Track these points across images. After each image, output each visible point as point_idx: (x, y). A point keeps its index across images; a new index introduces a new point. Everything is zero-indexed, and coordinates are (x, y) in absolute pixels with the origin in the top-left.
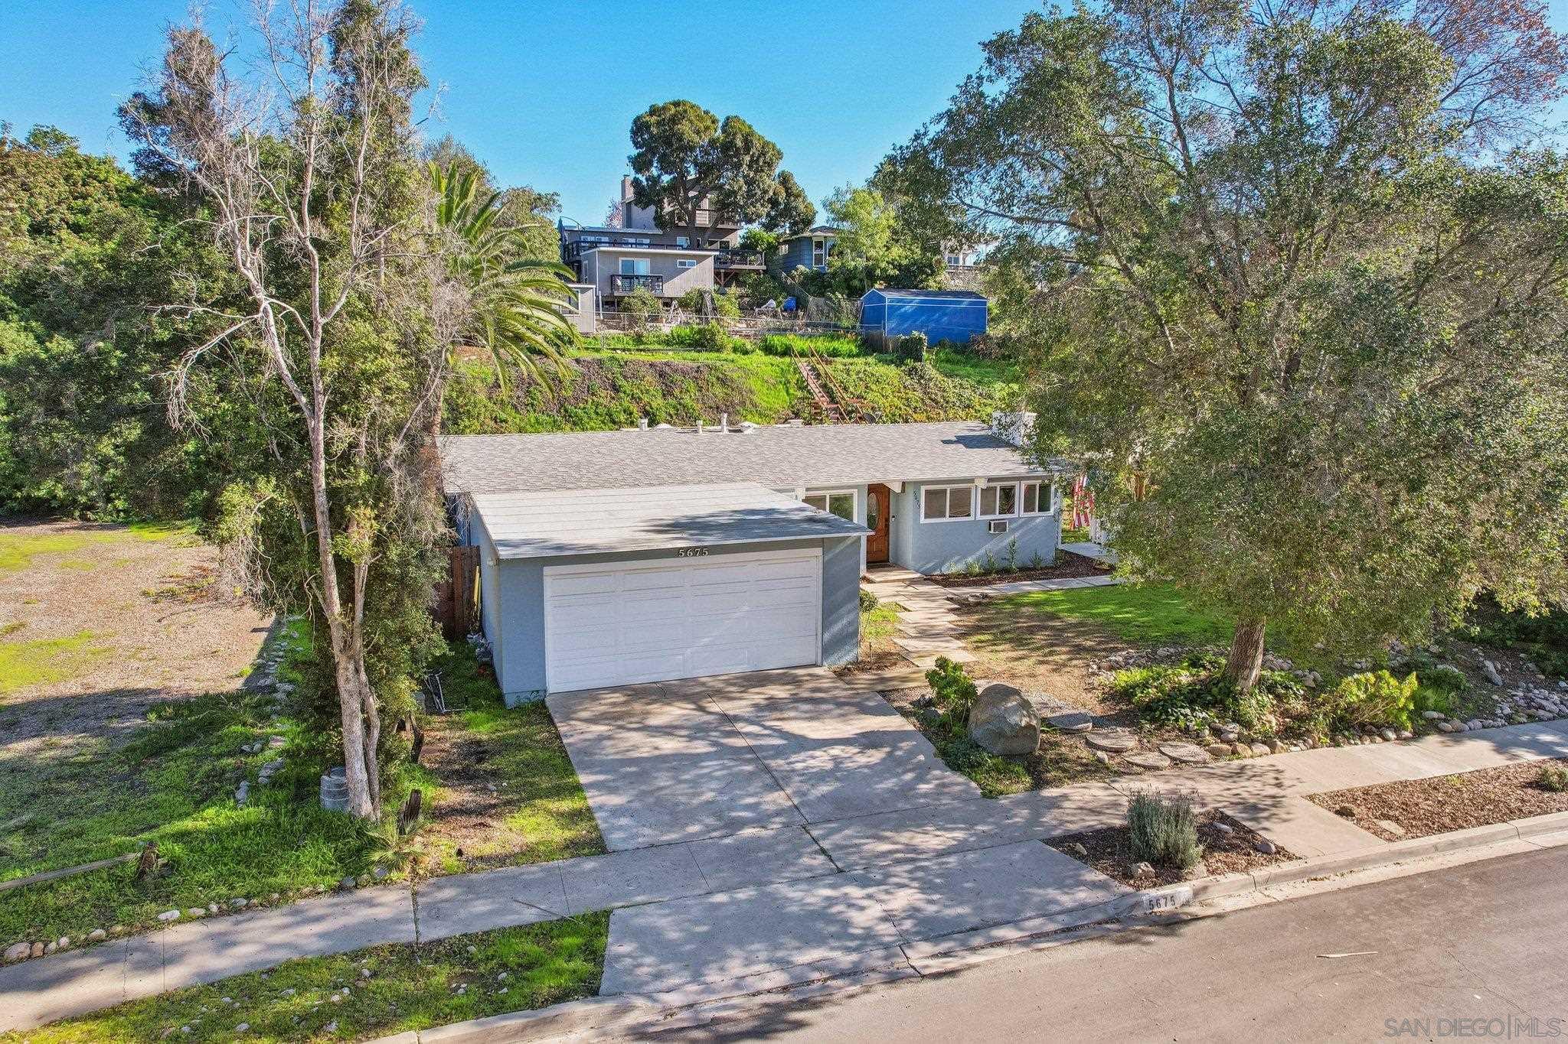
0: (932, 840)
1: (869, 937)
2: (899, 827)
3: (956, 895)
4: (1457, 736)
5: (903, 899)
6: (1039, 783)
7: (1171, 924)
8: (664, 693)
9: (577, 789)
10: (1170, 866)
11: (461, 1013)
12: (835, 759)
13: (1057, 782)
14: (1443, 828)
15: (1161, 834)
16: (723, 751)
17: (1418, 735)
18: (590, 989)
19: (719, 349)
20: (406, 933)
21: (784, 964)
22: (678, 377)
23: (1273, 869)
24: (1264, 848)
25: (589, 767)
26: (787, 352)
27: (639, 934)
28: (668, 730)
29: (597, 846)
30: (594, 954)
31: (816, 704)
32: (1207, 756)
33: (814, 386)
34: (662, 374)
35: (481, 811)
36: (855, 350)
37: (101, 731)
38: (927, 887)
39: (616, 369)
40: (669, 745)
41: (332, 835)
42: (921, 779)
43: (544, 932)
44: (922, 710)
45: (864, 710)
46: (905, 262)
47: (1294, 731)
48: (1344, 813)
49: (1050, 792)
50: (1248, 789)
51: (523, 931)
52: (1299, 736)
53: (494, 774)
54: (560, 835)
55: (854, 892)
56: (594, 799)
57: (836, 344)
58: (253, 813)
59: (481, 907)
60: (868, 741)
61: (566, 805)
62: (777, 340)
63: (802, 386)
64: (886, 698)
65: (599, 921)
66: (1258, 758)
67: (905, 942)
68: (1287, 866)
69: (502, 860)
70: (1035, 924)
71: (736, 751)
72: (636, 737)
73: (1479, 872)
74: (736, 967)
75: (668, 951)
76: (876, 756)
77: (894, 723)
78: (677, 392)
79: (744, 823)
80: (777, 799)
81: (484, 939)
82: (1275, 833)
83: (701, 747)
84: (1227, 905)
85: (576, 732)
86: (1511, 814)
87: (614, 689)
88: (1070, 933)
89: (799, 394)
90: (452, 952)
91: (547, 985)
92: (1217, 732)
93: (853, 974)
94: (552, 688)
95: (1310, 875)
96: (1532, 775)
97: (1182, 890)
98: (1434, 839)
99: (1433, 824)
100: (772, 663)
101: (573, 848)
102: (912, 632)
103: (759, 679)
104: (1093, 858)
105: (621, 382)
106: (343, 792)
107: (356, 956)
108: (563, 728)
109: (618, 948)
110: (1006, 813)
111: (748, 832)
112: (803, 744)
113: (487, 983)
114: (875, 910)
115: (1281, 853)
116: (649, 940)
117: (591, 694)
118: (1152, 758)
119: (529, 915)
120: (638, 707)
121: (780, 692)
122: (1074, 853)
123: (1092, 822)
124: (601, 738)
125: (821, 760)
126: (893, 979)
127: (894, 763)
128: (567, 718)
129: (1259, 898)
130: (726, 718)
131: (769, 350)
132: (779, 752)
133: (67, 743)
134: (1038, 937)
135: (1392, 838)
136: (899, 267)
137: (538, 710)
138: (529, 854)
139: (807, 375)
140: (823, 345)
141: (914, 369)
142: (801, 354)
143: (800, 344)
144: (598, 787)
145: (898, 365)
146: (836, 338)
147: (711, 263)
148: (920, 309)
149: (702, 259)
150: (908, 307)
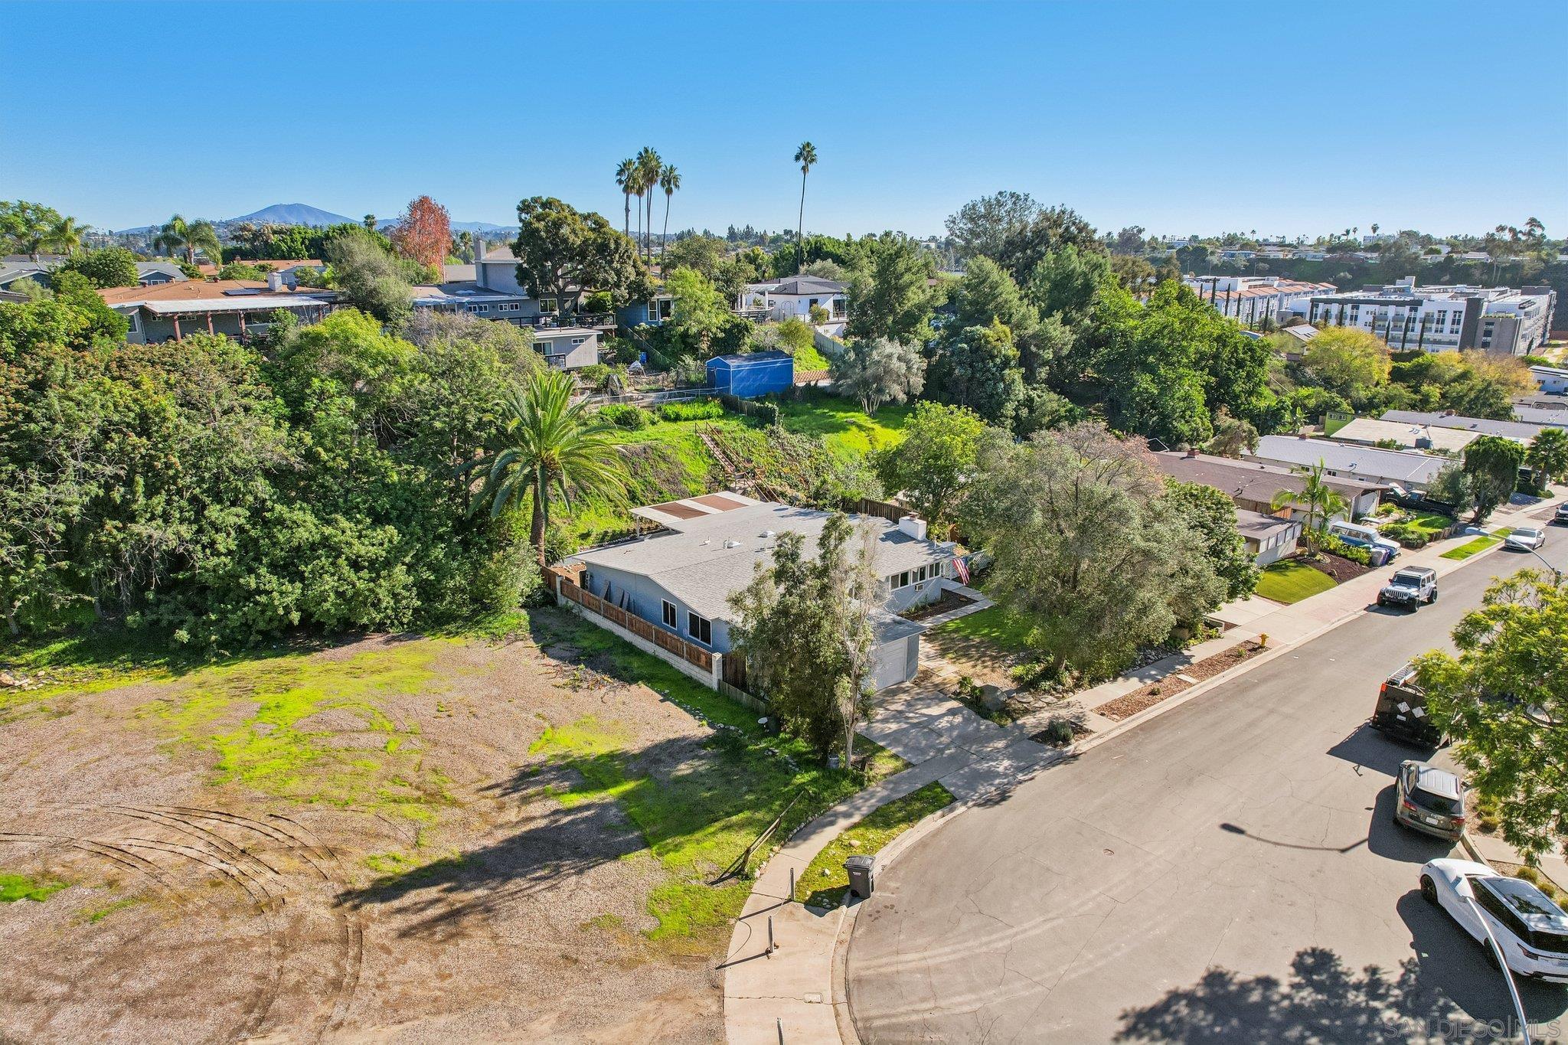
0: (999, 744)
1: (1007, 774)
2: (988, 742)
3: (1017, 758)
4: (1127, 677)
5: (1005, 762)
6: (1015, 719)
7: (1075, 757)
9: (884, 748)
10: (1066, 740)
12: (950, 722)
13: (1019, 718)
14: (1130, 715)
15: (1062, 732)
16: (914, 725)
17: (1115, 679)
18: (954, 799)
19: (642, 426)
20: (896, 796)
21: (993, 784)
23: (1091, 737)
24: (1086, 731)
25: (878, 739)
26: (677, 418)
27: (952, 785)
29: (911, 764)
30: (946, 791)
31: (923, 701)
32: (1055, 700)
33: (718, 453)
36: (721, 412)
37: (700, 757)
38: (1009, 758)
40: (894, 726)
41: (845, 776)
42: (980, 725)
43: (929, 788)
44: (958, 698)
45: (941, 700)
46: (728, 326)
47: (1078, 685)
48: (1102, 714)
49: (1020, 722)
50: (1074, 710)
51: (922, 789)
52: (1080, 687)
54: (899, 763)
55: (993, 764)
56: (893, 750)
57: (707, 408)
59: (906, 786)
60: (952, 712)
61: (887, 754)
62: (670, 410)
64: (943, 694)
65: (938, 784)
66: (1071, 698)
67: (1016, 773)
68: (1094, 735)
69: (892, 774)
70: (1042, 763)
71: (917, 724)
72: (880, 725)
73: (1142, 728)
74: (982, 787)
75: (963, 787)
76: (960, 718)
77: (954, 704)
78: (639, 472)
79: (944, 749)
80: (945, 740)
81: (916, 793)
82: (1088, 726)
83: (904, 725)
84: (1084, 749)
86: (1147, 706)
88: (1052, 764)
89: (711, 461)
90: (913, 797)
91: (945, 801)
92: (1055, 689)
93: (1010, 783)
95: (1099, 737)
96: (1149, 689)
97: (1072, 747)
98: (1128, 719)
99: (1126, 714)
100: (891, 684)
101: (907, 766)
104: (1045, 742)
106: (837, 762)
107: (892, 803)
109: (951, 789)
110: (1012, 731)
111: (948, 752)
112: (934, 718)
113: (930, 804)
114: (1002, 767)
115: (1091, 731)
116: (957, 786)
118: (1040, 704)
119: (919, 786)
121: (905, 697)
122: (1039, 741)
123: (1038, 731)
125: (945, 723)
126: (1021, 783)
127: (968, 720)
129: (1091, 746)
130: (901, 712)
131: (666, 418)
132: (930, 722)
133: (698, 764)
134: (1046, 766)
135: (1118, 721)
136: (724, 331)
138: (898, 770)
139: (711, 445)
140: (699, 410)
141: (772, 432)
142: (687, 419)
143: (686, 411)
144: (889, 745)
145: (762, 428)
146: (706, 403)
147: (594, 339)
148: (752, 371)
149: (588, 337)
150: (744, 371)
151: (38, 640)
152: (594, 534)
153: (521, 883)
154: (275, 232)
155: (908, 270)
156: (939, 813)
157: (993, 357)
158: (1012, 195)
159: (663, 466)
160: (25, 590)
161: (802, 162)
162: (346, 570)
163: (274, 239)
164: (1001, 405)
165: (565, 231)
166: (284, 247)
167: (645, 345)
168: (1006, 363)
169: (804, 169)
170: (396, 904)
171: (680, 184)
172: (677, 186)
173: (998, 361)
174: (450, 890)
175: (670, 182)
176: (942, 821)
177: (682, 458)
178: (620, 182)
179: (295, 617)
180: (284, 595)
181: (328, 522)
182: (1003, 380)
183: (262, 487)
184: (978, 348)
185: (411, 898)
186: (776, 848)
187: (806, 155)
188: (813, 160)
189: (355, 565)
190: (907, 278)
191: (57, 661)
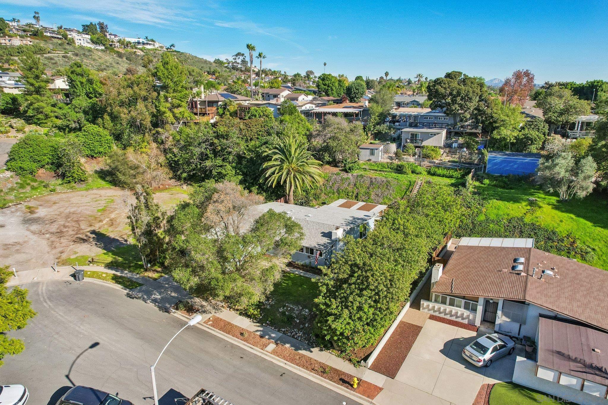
36: (459, 177)
39: (360, 179)
48: (210, 318)
88: (160, 307)
139: (417, 187)
149: (438, 133)
150: (498, 160)
156: (123, 287)
177: (397, 189)
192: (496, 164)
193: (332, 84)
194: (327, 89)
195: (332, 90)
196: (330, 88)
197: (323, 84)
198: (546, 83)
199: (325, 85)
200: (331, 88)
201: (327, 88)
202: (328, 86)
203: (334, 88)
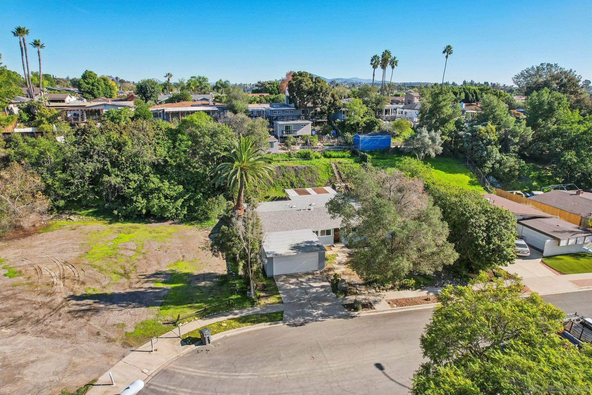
0: (326, 304)
1: (315, 316)
2: (323, 302)
3: (327, 312)
4: (423, 289)
5: (320, 312)
6: (346, 296)
7: (352, 317)
8: (292, 276)
9: (279, 294)
10: (356, 309)
11: (269, 322)
12: (317, 290)
13: (348, 296)
16: (301, 288)
17: (416, 289)
18: (281, 320)
19: (311, 159)
20: (261, 313)
21: (304, 319)
22: (300, 171)
23: (371, 311)
25: (281, 290)
26: (330, 157)
27: (287, 314)
28: (292, 284)
29: (282, 303)
30: (282, 316)
31: (315, 280)
32: (374, 292)
33: (336, 172)
34: (296, 170)
35: (267, 296)
36: (350, 156)
37: (212, 281)
38: (323, 310)
39: (284, 169)
40: (292, 287)
41: (250, 300)
42: (328, 294)
43: (277, 313)
44: (332, 282)
45: (323, 281)
46: (368, 121)
48: (389, 303)
49: (347, 297)
50: (377, 298)
51: (274, 313)
52: (392, 289)
53: (267, 290)
54: (277, 301)
55: (314, 311)
56: (281, 295)
57: (344, 154)
58: (239, 296)
59: (269, 310)
60: (322, 287)
61: (278, 296)
62: (328, 153)
63: (332, 172)
64: (327, 279)
65: (282, 312)
66: (382, 293)
67: (319, 317)
68: (374, 310)
69: (270, 304)
71: (302, 288)
72: (288, 285)
74: (298, 318)
75: (291, 316)
76: (323, 290)
77: (327, 284)
78: (299, 176)
79: (302, 300)
80: (307, 297)
81: (270, 314)
82: (375, 305)
83: (297, 287)
84: (362, 315)
85: (279, 283)
87: (284, 275)
88: (339, 317)
89: (331, 174)
90: (266, 315)
91: (277, 319)
92: (379, 288)
93: (311, 320)
94: (274, 274)
95: (376, 312)
96: (427, 298)
97: (356, 313)
98: (400, 308)
99: (402, 305)
100: (310, 271)
101: (279, 303)
102: (337, 263)
103: (307, 274)
104: (347, 308)
105: (285, 174)
106: (250, 294)
107: (256, 315)
108: (277, 283)
109: (285, 316)
110: (339, 300)
111: (302, 301)
112: (312, 287)
113: (271, 319)
114: (316, 313)
115: (374, 308)
116: (289, 315)
117: (280, 276)
118: (365, 292)
119: (275, 311)
120: (288, 279)
121: (310, 277)
122: (345, 307)
123: (350, 302)
124: (283, 285)
125: (314, 290)
126: (316, 321)
127: (325, 291)
128: (278, 281)
129: (367, 314)
130: (302, 282)
131: (325, 156)
132: (308, 288)
133: (208, 283)
134: (335, 317)
135: (393, 307)
136: (366, 124)
137: (272, 278)
138: (274, 303)
139: (334, 168)
140: (340, 154)
141: (364, 165)
142: (334, 157)
143: (334, 154)
144: (282, 293)
145: (360, 163)
146: (344, 151)
147: (310, 125)
148: (370, 140)
149: (307, 124)
150: (367, 140)
151: (87, 207)
152: (271, 197)
153: (115, 306)
154: (269, 84)
155: (444, 100)
156: (269, 323)
157: (482, 140)
158: (548, 65)
159: (310, 174)
160: (82, 193)
161: (446, 54)
162: (163, 199)
163: (268, 86)
164: (485, 162)
165: (303, 85)
166: (270, 89)
167: (337, 128)
168: (489, 143)
169: (447, 57)
170: (79, 302)
171: (398, 64)
172: (396, 65)
173: (485, 141)
174: (95, 302)
175: (394, 63)
176: (268, 326)
177: (320, 172)
178: (371, 64)
179: (144, 211)
180: (141, 203)
181: (162, 182)
182: (486, 150)
183: (148, 169)
184: (476, 135)
185: (85, 302)
186: (196, 318)
187: (448, 50)
188: (450, 53)
189: (166, 197)
190: (443, 103)
191: (87, 215)
192: (365, 143)
193: (98, 83)
194: (92, 89)
195: (98, 89)
196: (95, 88)
197: (86, 83)
198: (259, 83)
199: (88, 83)
200: (97, 87)
201: (91, 87)
202: (93, 85)
203: (100, 87)
